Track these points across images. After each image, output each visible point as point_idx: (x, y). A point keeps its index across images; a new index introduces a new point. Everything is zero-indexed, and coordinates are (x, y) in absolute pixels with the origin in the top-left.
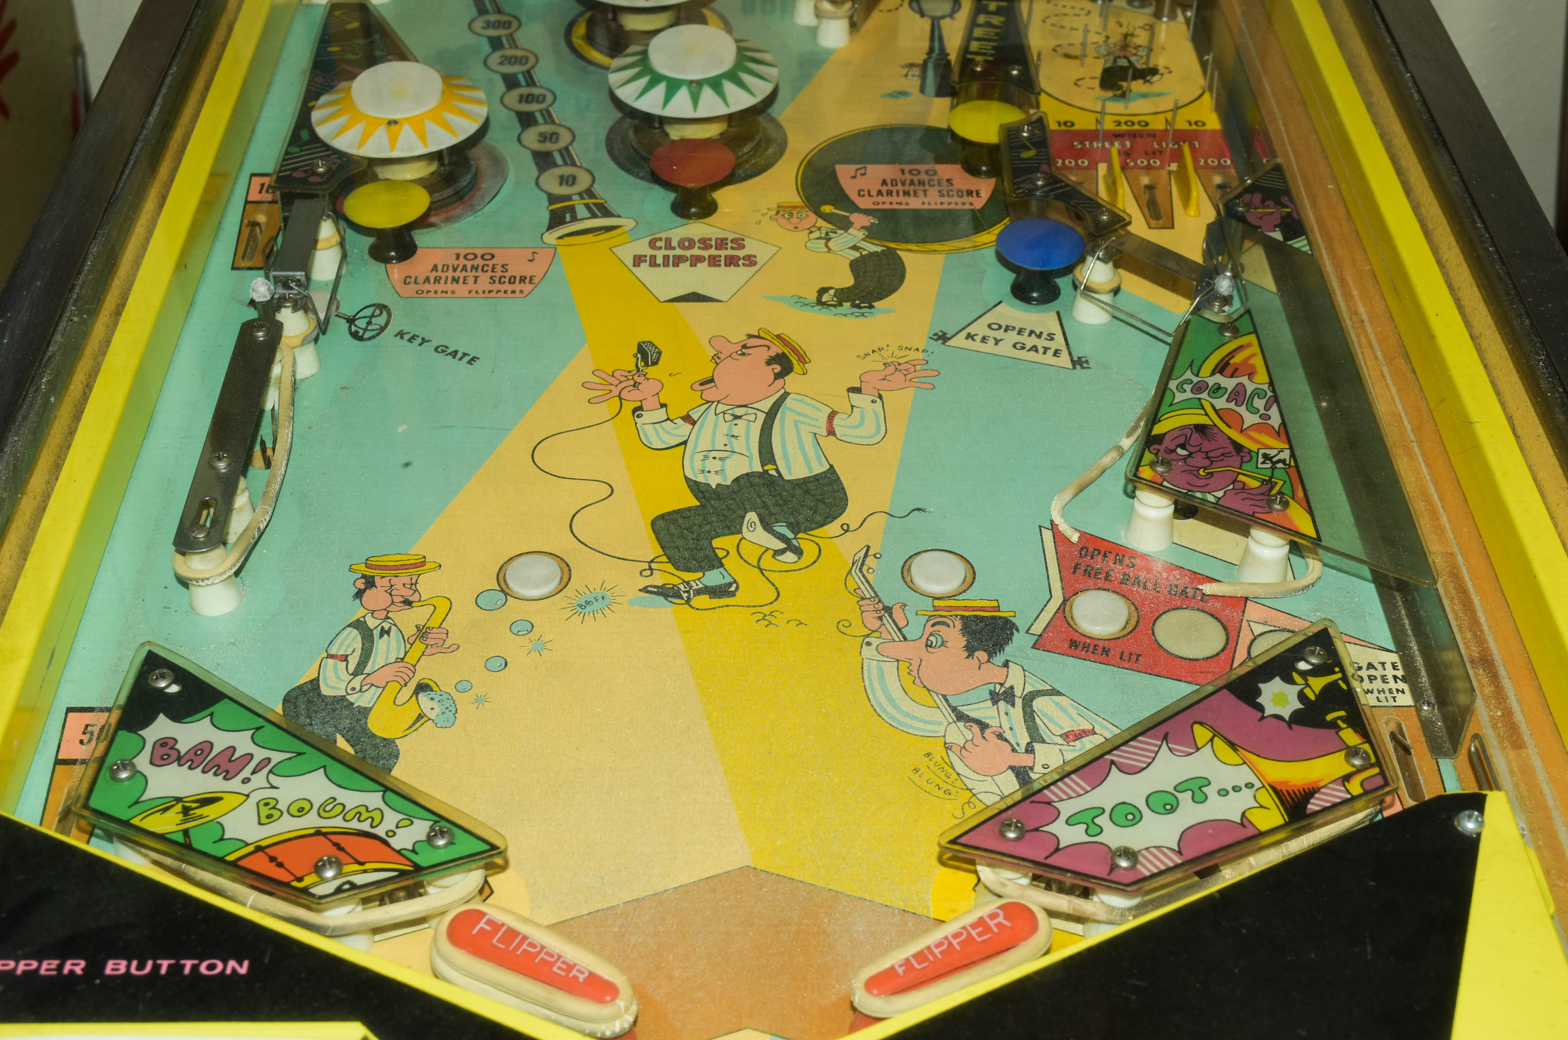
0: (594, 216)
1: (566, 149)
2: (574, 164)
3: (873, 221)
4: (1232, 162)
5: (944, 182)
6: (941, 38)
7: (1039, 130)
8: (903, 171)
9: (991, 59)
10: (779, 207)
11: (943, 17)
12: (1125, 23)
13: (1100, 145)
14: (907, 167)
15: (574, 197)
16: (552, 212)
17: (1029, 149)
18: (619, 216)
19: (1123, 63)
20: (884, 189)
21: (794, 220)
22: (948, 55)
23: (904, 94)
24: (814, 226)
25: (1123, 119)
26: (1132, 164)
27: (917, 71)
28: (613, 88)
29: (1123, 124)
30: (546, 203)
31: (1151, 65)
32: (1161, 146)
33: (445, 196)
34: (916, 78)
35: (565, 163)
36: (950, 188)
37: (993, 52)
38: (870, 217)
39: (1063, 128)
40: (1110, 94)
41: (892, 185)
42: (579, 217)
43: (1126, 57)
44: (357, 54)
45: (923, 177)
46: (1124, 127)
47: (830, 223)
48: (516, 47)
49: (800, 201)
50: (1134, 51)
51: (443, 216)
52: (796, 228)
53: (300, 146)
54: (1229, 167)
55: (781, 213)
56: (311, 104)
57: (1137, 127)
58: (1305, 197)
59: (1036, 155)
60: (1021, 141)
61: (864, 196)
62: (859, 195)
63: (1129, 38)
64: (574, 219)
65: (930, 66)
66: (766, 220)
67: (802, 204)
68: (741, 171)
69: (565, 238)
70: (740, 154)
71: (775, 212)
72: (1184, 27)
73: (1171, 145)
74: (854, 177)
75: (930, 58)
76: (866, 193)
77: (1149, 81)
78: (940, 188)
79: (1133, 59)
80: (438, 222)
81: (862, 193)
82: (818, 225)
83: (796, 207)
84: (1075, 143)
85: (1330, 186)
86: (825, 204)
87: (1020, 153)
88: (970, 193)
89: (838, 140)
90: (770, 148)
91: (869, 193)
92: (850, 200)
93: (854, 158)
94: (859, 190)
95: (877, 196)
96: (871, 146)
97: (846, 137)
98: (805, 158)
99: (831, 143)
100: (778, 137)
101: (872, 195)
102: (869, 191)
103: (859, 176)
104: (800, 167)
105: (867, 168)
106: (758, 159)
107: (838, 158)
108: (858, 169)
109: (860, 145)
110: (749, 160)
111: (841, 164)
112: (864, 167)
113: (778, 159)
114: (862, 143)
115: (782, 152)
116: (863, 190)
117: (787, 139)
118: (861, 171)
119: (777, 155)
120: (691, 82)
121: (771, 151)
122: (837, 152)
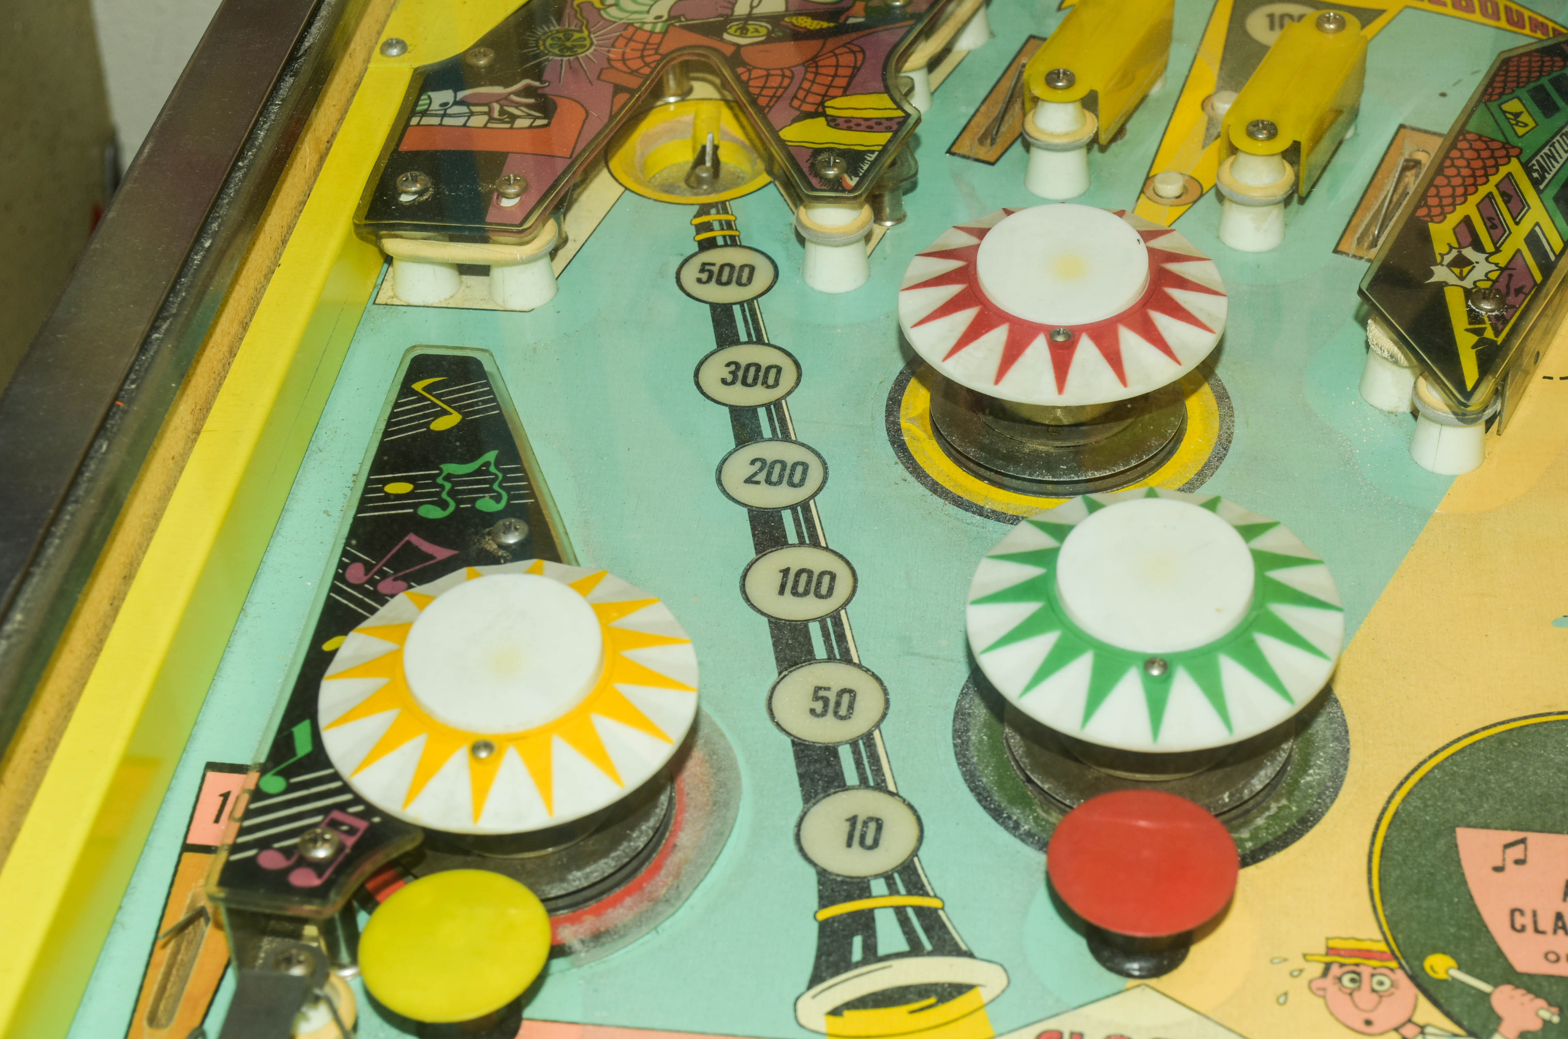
0: (916, 950)
1: (868, 738)
2: (881, 787)
3: (1545, 1014)
10: (1330, 951)
15: (878, 887)
16: (824, 926)
18: (970, 955)
21: (1364, 997)
24: (1410, 1021)
28: (977, 648)
30: (813, 901)
33: (595, 877)
35: (864, 781)
38: (1541, 1002)
42: (882, 951)
44: (444, 505)
47: (1448, 1015)
48: (786, 438)
49: (1379, 936)
51: (589, 923)
52: (1368, 1023)
53: (286, 774)
55: (1335, 970)
56: (327, 647)
61: (1523, 929)
62: (1513, 927)
64: (871, 955)
66: (1299, 989)
67: (1382, 947)
68: (1245, 834)
69: (847, 1014)
70: (1246, 793)
71: (1320, 968)
74: (1499, 869)
76: (1527, 921)
80: (576, 945)
81: (1519, 921)
82: (1418, 1018)
83: (1368, 954)
86: (1435, 950)
89: (1462, 751)
90: (1310, 767)
91: (1535, 923)
92: (1492, 940)
93: (1499, 810)
94: (1513, 912)
95: (1555, 932)
96: (1536, 774)
97: (1479, 741)
98: (1389, 802)
99: (1446, 759)
100: (1328, 733)
101: (1541, 927)
102: (1535, 914)
103: (1510, 866)
104: (1377, 827)
105: (1529, 842)
106: (1284, 802)
107: (1461, 807)
108: (1507, 846)
109: (1511, 771)
110: (1264, 804)
111: (1469, 826)
112: (1523, 841)
113: (1328, 801)
114: (1515, 764)
115: (1337, 781)
116: (1522, 912)
117: (1348, 741)
118: (1517, 852)
119: (1327, 788)
120: (1150, 662)
121: (1311, 777)
122: (1461, 791)
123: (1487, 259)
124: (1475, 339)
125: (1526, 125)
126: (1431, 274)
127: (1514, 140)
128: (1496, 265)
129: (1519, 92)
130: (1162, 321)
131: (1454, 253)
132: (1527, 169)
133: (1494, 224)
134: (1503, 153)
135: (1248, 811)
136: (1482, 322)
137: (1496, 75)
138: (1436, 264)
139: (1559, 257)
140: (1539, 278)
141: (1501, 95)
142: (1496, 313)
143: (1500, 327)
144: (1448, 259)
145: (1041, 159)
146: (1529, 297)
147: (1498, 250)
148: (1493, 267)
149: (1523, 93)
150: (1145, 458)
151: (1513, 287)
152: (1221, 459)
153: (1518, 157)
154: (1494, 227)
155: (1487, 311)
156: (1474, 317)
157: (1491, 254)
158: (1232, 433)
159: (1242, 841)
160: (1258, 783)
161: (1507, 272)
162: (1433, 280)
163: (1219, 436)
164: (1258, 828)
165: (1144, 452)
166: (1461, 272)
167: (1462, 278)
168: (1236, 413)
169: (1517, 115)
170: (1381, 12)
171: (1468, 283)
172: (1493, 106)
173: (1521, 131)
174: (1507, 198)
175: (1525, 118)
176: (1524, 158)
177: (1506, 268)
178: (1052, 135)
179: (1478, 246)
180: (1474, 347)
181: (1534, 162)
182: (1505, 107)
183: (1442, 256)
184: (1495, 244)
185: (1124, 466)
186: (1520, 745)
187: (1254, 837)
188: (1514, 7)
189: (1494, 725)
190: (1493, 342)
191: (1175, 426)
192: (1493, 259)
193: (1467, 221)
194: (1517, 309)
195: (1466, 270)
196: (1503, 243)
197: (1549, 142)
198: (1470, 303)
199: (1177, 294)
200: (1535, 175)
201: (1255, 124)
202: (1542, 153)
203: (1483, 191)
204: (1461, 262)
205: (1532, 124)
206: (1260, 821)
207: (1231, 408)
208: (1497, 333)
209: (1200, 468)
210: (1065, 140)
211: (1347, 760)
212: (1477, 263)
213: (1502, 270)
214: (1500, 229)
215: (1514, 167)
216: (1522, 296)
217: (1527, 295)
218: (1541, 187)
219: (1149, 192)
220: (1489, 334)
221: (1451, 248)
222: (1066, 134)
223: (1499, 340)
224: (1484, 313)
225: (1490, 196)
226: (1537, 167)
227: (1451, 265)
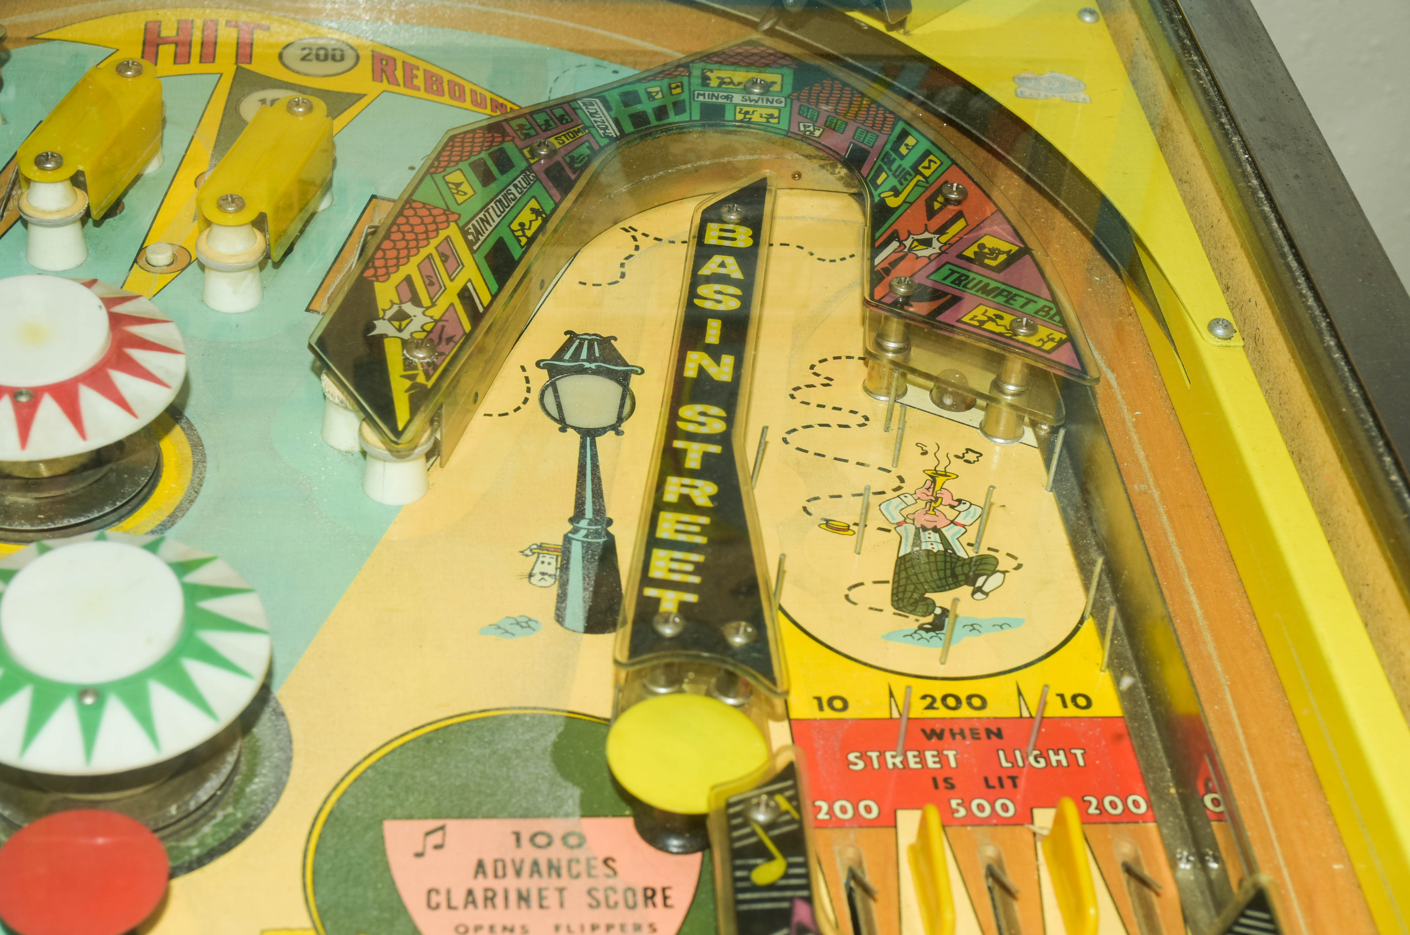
4: (1150, 806)
5: (599, 864)
6: (598, 494)
7: (790, 799)
8: (518, 836)
9: (692, 598)
11: (602, 431)
12: (931, 449)
13: (898, 760)
14: (527, 827)
17: (770, 857)
19: (932, 543)
20: (479, 886)
22: (610, 522)
23: (526, 624)
25: (938, 690)
26: (962, 812)
27: (550, 564)
29: (938, 704)
31: (983, 551)
32: (1014, 762)
34: (550, 581)
36: (611, 882)
37: (696, 580)
39: (828, 714)
40: (911, 622)
41: (496, 876)
43: (936, 530)
45: (558, 852)
46: (941, 712)
49: (309, 925)
50: (951, 514)
54: (1142, 818)
57: (965, 712)
58: (1293, 895)
59: (786, 876)
60: (753, 834)
61: (438, 906)
62: (429, 905)
63: (940, 480)
65: (577, 550)
68: (192, 842)
70: (192, 805)
72: (1036, 456)
73: (1031, 759)
74: (419, 855)
75: (575, 531)
76: (442, 899)
77: (979, 590)
78: (591, 883)
79: (950, 532)
81: (435, 899)
84: (852, 757)
85: (1336, 867)
87: (751, 868)
88: (649, 896)
89: (393, 751)
90: (256, 776)
91: (449, 900)
92: (410, 920)
93: (422, 801)
94: (430, 892)
95: (465, 906)
96: (456, 767)
97: (409, 742)
98: (325, 802)
99: (379, 760)
100: (274, 745)
101: (454, 903)
102: (449, 892)
103: (430, 851)
104: (313, 825)
105: (448, 829)
106: (230, 810)
107: (389, 802)
108: (428, 834)
109: (436, 766)
110: (212, 814)
111: (395, 818)
112: (442, 828)
113: (270, 805)
114: (439, 760)
115: (279, 787)
116: (437, 892)
117: (291, 750)
118: (436, 839)
119: (270, 794)
120: (83, 692)
121: (257, 785)
122: (391, 787)
123: (424, 313)
124: (408, 383)
125: (465, 194)
126: (373, 327)
127: (453, 207)
128: (432, 317)
129: (461, 165)
130: (121, 380)
131: (396, 308)
132: (464, 233)
133: (430, 282)
134: (443, 218)
135: (196, 821)
136: (415, 368)
137: (443, 149)
138: (378, 319)
139: (487, 309)
140: (467, 327)
141: (445, 168)
142: (428, 360)
143: (431, 372)
144: (389, 314)
145: (39, 235)
146: (458, 345)
147: (434, 304)
148: (429, 320)
149: (464, 165)
150: (118, 504)
151: (444, 337)
152: (192, 501)
153: (456, 222)
154: (431, 284)
155: (419, 359)
156: (408, 365)
157: (428, 308)
158: (204, 477)
159: (190, 848)
160: (203, 794)
161: (440, 324)
162: (375, 333)
163: (192, 481)
164: (204, 836)
165: (117, 499)
166: (400, 325)
167: (400, 330)
168: (208, 458)
169: (458, 185)
170: (361, 96)
171: (406, 335)
172: (438, 177)
173: (460, 199)
174: (444, 258)
175: (465, 187)
176: (461, 223)
177: (440, 320)
178: (44, 212)
179: (416, 301)
180: (406, 391)
181: (470, 226)
182: (448, 178)
183: (384, 311)
184: (431, 299)
185: (99, 512)
186: (444, 742)
187: (201, 844)
188: (479, 90)
189: (423, 726)
190: (425, 386)
191: (148, 474)
192: (429, 312)
193: (408, 280)
194: (447, 355)
195: (404, 323)
196: (438, 298)
197: (485, 208)
198: (405, 352)
199: (138, 354)
200: (470, 237)
201: (225, 199)
202: (477, 218)
203: (424, 252)
204: (401, 316)
205: (470, 192)
206: (207, 829)
207: (204, 455)
208: (428, 377)
209: (172, 510)
210: (56, 217)
211: (289, 767)
212: (415, 316)
213: (436, 322)
214: (437, 286)
215: (453, 231)
216: (452, 344)
217: (456, 343)
218: (475, 248)
219: (142, 262)
220: (421, 379)
221: (393, 303)
222: (58, 211)
223: (430, 384)
224: (416, 360)
225: (429, 257)
226: (472, 230)
227: (390, 320)
